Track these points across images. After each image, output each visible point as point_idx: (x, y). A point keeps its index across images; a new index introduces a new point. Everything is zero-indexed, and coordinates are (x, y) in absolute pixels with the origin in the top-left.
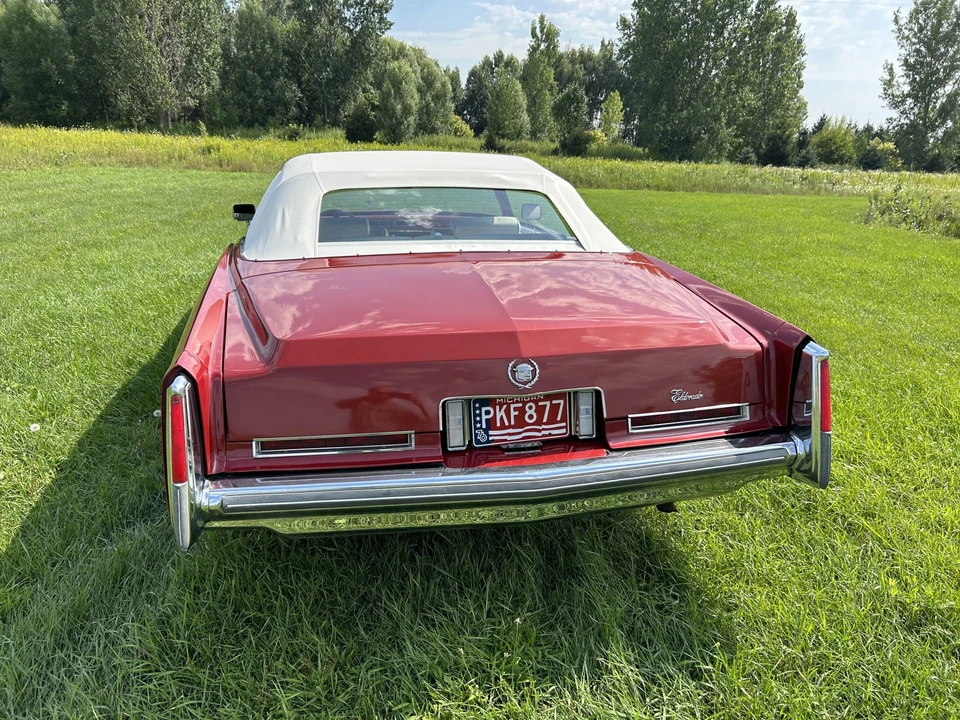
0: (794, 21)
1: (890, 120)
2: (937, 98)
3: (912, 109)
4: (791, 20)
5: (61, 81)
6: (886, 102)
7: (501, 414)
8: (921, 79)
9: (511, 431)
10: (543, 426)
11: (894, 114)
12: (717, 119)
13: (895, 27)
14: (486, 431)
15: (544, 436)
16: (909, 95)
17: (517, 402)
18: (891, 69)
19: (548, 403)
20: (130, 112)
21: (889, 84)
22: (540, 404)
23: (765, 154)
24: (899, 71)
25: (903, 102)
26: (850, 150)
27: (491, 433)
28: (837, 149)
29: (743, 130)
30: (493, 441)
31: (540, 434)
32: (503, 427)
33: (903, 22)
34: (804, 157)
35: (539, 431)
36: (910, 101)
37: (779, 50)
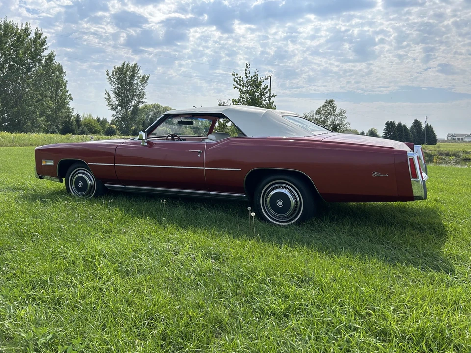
0: (62, 69)
1: (113, 115)
2: (130, 107)
3: (121, 111)
4: (60, 69)
6: (110, 108)
8: (122, 99)
11: (114, 113)
12: (34, 112)
13: (108, 77)
16: (119, 105)
18: (108, 94)
21: (109, 100)
23: (62, 129)
24: (113, 95)
25: (116, 108)
26: (98, 128)
28: (93, 127)
29: (48, 118)
33: (110, 75)
34: (82, 131)
36: (119, 108)
37: (58, 82)
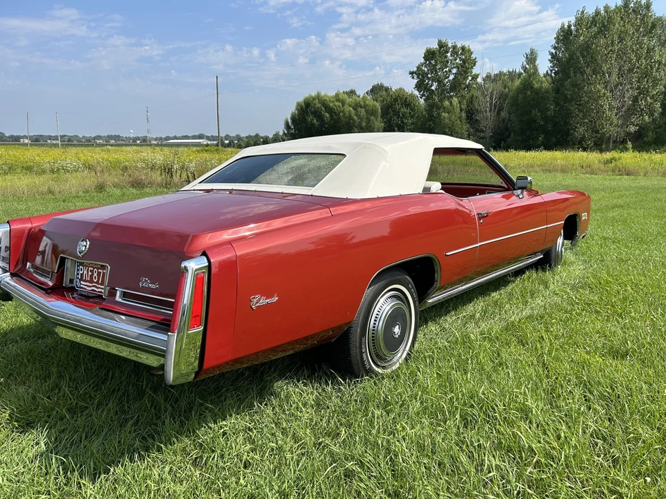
5: (542, 123)
7: (85, 272)
9: (87, 284)
10: (99, 286)
14: (80, 280)
15: (99, 292)
17: (91, 267)
19: (102, 271)
20: (583, 139)
22: (99, 271)
27: (82, 282)
30: (82, 288)
31: (98, 290)
32: (85, 281)
35: (98, 288)
